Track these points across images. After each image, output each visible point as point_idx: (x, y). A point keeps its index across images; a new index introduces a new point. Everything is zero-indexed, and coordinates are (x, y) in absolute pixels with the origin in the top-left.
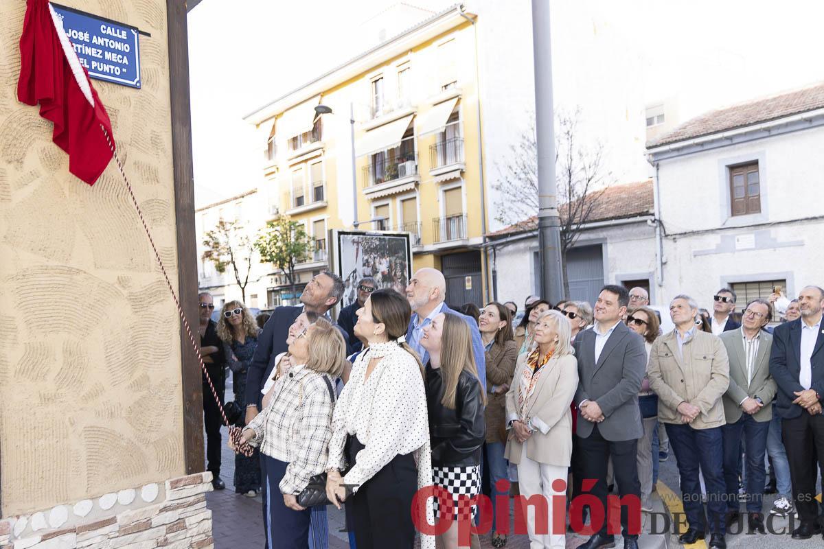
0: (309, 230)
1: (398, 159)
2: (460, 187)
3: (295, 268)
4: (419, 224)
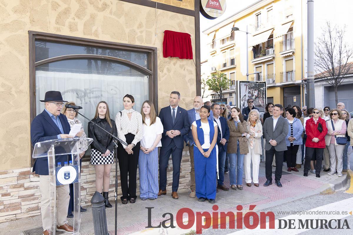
0: (228, 77)
1: (266, 47)
2: (293, 59)
3: (222, 92)
4: (274, 74)
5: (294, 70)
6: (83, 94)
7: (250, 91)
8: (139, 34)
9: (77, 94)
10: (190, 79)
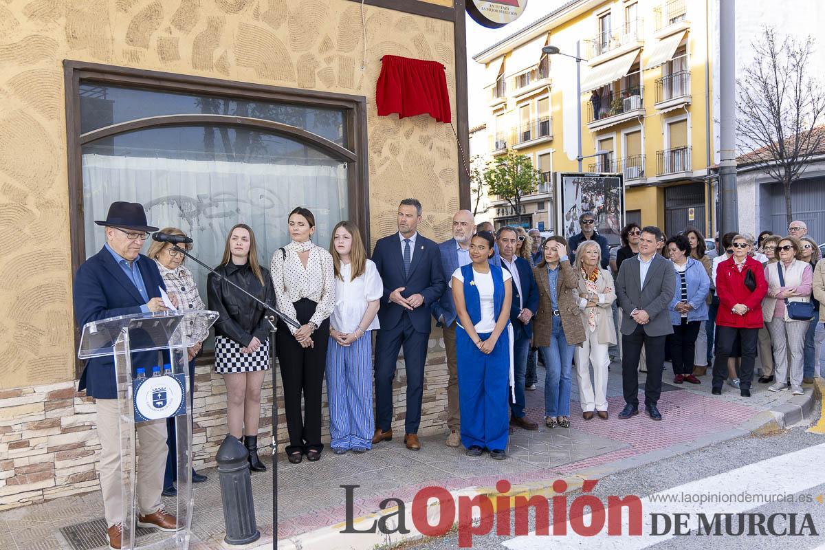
0: (535, 163)
1: (623, 94)
2: (686, 120)
3: (521, 200)
4: (642, 156)
5: (689, 144)
6: (194, 208)
7: (585, 197)
8: (324, 65)
9: (180, 208)
10: (444, 171)
